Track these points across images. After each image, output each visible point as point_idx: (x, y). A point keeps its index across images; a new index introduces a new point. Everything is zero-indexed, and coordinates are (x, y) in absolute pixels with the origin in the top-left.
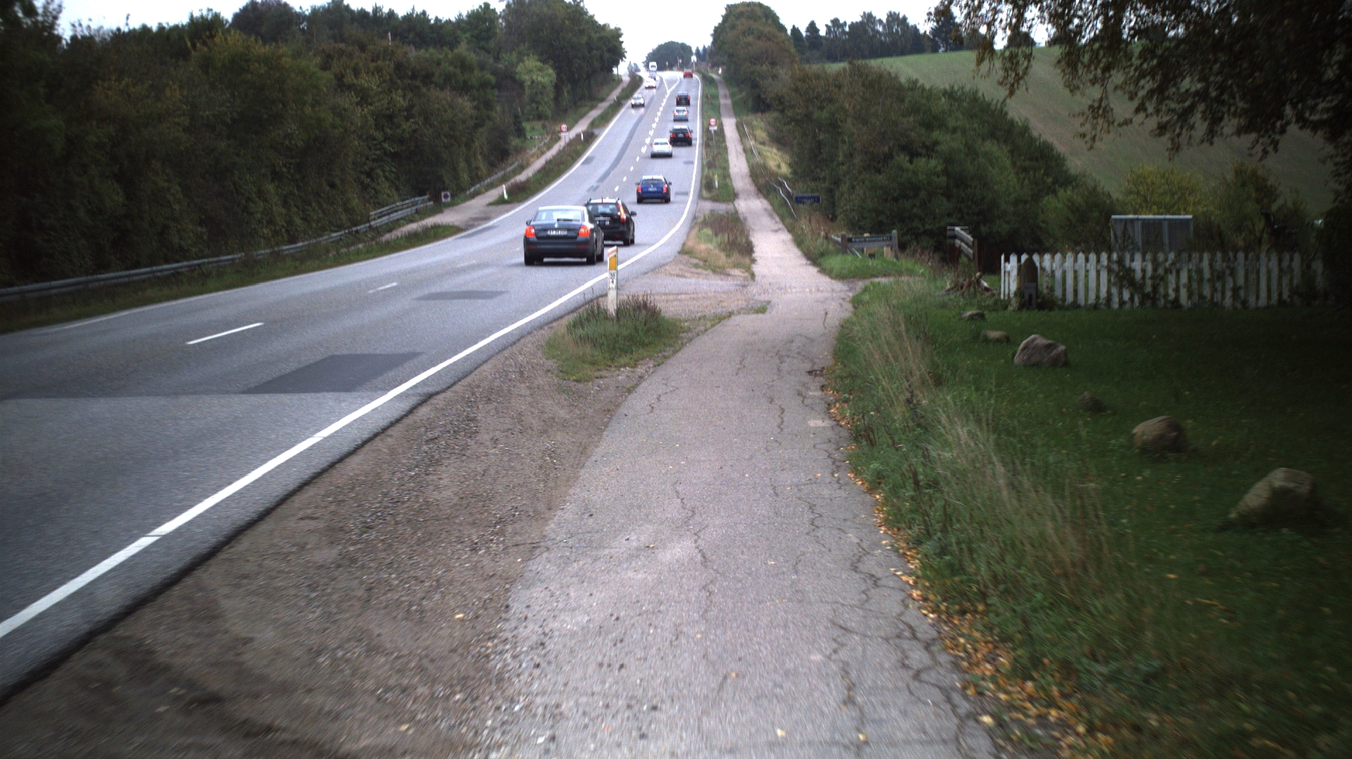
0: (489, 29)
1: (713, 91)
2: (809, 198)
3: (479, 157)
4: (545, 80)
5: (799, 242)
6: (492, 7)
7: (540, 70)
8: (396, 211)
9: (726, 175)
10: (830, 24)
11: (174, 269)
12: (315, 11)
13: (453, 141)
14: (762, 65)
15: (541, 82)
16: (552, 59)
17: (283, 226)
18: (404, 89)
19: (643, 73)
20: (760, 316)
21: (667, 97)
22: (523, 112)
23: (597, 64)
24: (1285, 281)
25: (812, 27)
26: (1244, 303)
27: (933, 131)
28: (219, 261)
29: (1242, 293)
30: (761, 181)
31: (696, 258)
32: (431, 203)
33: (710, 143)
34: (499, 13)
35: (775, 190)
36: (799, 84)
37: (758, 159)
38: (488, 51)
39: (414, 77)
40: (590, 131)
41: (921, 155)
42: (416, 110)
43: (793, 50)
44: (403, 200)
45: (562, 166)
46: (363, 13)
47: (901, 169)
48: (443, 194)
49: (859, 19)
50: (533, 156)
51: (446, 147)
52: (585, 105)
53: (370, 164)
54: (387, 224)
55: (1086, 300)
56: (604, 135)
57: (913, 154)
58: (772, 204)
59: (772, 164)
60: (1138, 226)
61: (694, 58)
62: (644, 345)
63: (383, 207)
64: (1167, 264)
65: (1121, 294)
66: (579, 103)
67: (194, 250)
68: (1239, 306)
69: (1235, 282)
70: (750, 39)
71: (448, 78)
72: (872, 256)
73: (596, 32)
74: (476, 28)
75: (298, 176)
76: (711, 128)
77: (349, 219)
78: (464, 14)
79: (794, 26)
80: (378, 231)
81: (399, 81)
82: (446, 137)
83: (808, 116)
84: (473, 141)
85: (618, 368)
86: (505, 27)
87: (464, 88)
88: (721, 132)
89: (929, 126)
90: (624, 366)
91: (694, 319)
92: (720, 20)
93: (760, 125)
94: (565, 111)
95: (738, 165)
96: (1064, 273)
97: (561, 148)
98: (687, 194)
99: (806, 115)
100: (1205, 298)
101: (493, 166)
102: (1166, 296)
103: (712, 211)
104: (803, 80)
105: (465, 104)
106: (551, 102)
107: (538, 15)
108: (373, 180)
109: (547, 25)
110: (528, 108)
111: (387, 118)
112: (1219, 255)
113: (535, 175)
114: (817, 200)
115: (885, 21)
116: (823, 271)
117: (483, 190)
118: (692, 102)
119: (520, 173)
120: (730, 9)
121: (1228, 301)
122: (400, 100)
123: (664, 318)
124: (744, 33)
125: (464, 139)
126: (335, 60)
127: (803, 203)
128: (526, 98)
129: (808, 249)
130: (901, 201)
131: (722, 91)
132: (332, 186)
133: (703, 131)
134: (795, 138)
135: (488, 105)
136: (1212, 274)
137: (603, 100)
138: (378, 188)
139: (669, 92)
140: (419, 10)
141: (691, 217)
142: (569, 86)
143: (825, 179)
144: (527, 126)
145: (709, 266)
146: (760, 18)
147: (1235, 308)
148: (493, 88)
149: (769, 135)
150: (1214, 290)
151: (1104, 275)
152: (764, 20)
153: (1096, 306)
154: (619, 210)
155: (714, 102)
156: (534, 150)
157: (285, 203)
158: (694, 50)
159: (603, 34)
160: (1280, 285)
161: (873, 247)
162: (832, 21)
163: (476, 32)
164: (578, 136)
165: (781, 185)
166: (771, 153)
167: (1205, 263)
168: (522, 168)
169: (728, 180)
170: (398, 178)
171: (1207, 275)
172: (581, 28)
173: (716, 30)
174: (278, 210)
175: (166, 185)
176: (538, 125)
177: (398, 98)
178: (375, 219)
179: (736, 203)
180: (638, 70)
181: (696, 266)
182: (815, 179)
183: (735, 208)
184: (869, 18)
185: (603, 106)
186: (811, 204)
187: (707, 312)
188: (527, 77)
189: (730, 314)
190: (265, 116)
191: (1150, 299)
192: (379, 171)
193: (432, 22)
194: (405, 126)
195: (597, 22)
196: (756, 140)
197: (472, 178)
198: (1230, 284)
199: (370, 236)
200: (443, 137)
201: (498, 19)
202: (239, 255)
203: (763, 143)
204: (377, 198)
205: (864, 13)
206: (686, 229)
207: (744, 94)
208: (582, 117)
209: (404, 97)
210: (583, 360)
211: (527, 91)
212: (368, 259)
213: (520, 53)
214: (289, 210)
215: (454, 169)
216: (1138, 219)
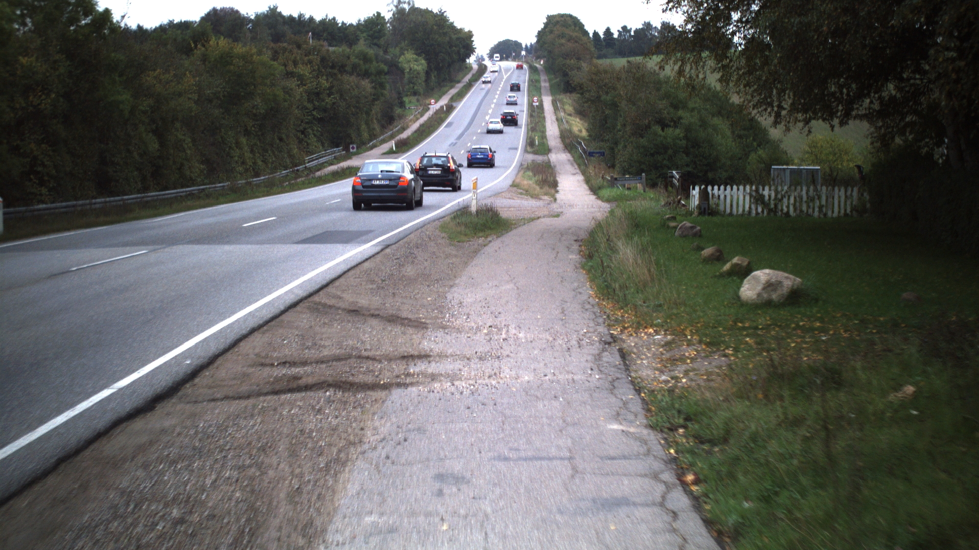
0: (380, 31)
1: (536, 77)
2: (597, 153)
3: (375, 121)
4: (419, 68)
5: (588, 181)
6: (382, 15)
7: (416, 61)
8: (322, 157)
9: (543, 137)
10: (621, 30)
11: (189, 191)
12: (258, 16)
13: (358, 111)
14: (570, 60)
15: (416, 70)
16: (424, 53)
17: (250, 166)
18: (327, 76)
19: (487, 62)
20: (556, 219)
21: (504, 80)
22: (403, 90)
23: (455, 57)
24: (848, 203)
25: (608, 32)
26: (825, 215)
27: (678, 110)
28: (216, 187)
29: (824, 209)
30: (567, 141)
31: (520, 189)
32: (344, 152)
33: (534, 114)
34: (387, 20)
35: (577, 148)
36: (594, 77)
37: (566, 126)
38: (379, 46)
39: (333, 67)
40: (450, 104)
41: (670, 126)
42: (334, 90)
43: (593, 49)
44: (325, 151)
45: (431, 129)
46: (291, 18)
47: (655, 134)
48: (351, 146)
49: (641, 27)
50: (411, 120)
51: (354, 115)
52: (446, 86)
53: (304, 125)
54: (316, 165)
55: (737, 211)
56: (460, 106)
57: (664, 126)
58: (573, 157)
59: (575, 129)
60: (788, 173)
61: (523, 53)
62: (491, 229)
63: (313, 154)
64: (783, 193)
65: (757, 209)
66: (442, 84)
67: (199, 180)
68: (822, 216)
69: (820, 202)
70: (563, 41)
71: (355, 67)
72: (629, 189)
73: (455, 34)
74: (371, 30)
75: (260, 133)
76: (534, 104)
77: (291, 162)
78: (362, 20)
79: (595, 31)
80: (311, 170)
81: (323, 70)
82: (354, 107)
83: (599, 97)
84: (371, 110)
85: (479, 238)
86: (392, 30)
87: (366, 74)
88: (541, 107)
89: (676, 107)
90: (481, 237)
91: (519, 219)
92: (542, 26)
93: (569, 102)
94: (433, 89)
95: (552, 130)
96: (725, 196)
97: (430, 116)
98: (516, 149)
99: (597, 97)
100: (803, 212)
101: (384, 127)
102: (782, 210)
103: (533, 161)
104: (595, 74)
105: (366, 84)
106: (423, 84)
107: (415, 22)
108: (306, 136)
109: (421, 29)
110: (407, 87)
111: (315, 95)
112: (812, 188)
113: (413, 134)
114: (602, 154)
115: (659, 28)
116: (599, 198)
117: (378, 144)
118: (521, 89)
119: (402, 133)
120: (549, 18)
121: (816, 214)
122: (325, 83)
123: (501, 217)
124: (559, 37)
125: (365, 109)
126: (281, 55)
127: (594, 156)
128: (406, 80)
129: (592, 185)
130: (656, 156)
131: (543, 77)
132: (281, 139)
133: (529, 106)
134: (591, 112)
135: (382, 86)
136: (808, 198)
137: (459, 82)
138: (309, 141)
139: (505, 77)
140: (330, 17)
141: (519, 165)
142: (436, 72)
143: (608, 140)
144: (406, 99)
145: (528, 193)
146: (570, 26)
147: (819, 217)
148: (386, 74)
149: (575, 109)
150: (808, 207)
151: (747, 198)
152: (573, 27)
153: (742, 215)
154: (449, 162)
155: (537, 84)
156: (412, 117)
157: (252, 151)
158: (524, 46)
159: (460, 35)
160: (845, 204)
161: (632, 184)
162: (622, 28)
163: (371, 32)
164: (442, 107)
165: (580, 144)
166: (575, 122)
167: (804, 192)
168: (404, 129)
169: (545, 140)
170: (322, 135)
171: (805, 198)
172: (444, 31)
173: (539, 33)
174: (248, 155)
175: (183, 137)
176: (414, 99)
177: (323, 81)
178: (309, 162)
179: (549, 155)
180: (483, 60)
181: (521, 194)
182: (602, 141)
183: (549, 160)
184: (648, 26)
185: (460, 85)
186: (599, 156)
187: (526, 216)
188: (406, 66)
189: (539, 218)
190: (242, 94)
191: (773, 211)
192: (310, 131)
193: (340, 25)
194: (328, 100)
195: (455, 27)
196: (565, 112)
197: (370, 136)
198: (817, 203)
199: (306, 173)
200: (352, 108)
201: (387, 23)
202: (227, 184)
203: (570, 115)
204: (308, 148)
205: (645, 22)
206: (515, 172)
207: (558, 79)
208: (444, 93)
209: (327, 80)
210: (460, 233)
211: (407, 76)
212: (310, 187)
213: (401, 48)
214: (254, 155)
215: (358, 129)
216: (788, 168)
